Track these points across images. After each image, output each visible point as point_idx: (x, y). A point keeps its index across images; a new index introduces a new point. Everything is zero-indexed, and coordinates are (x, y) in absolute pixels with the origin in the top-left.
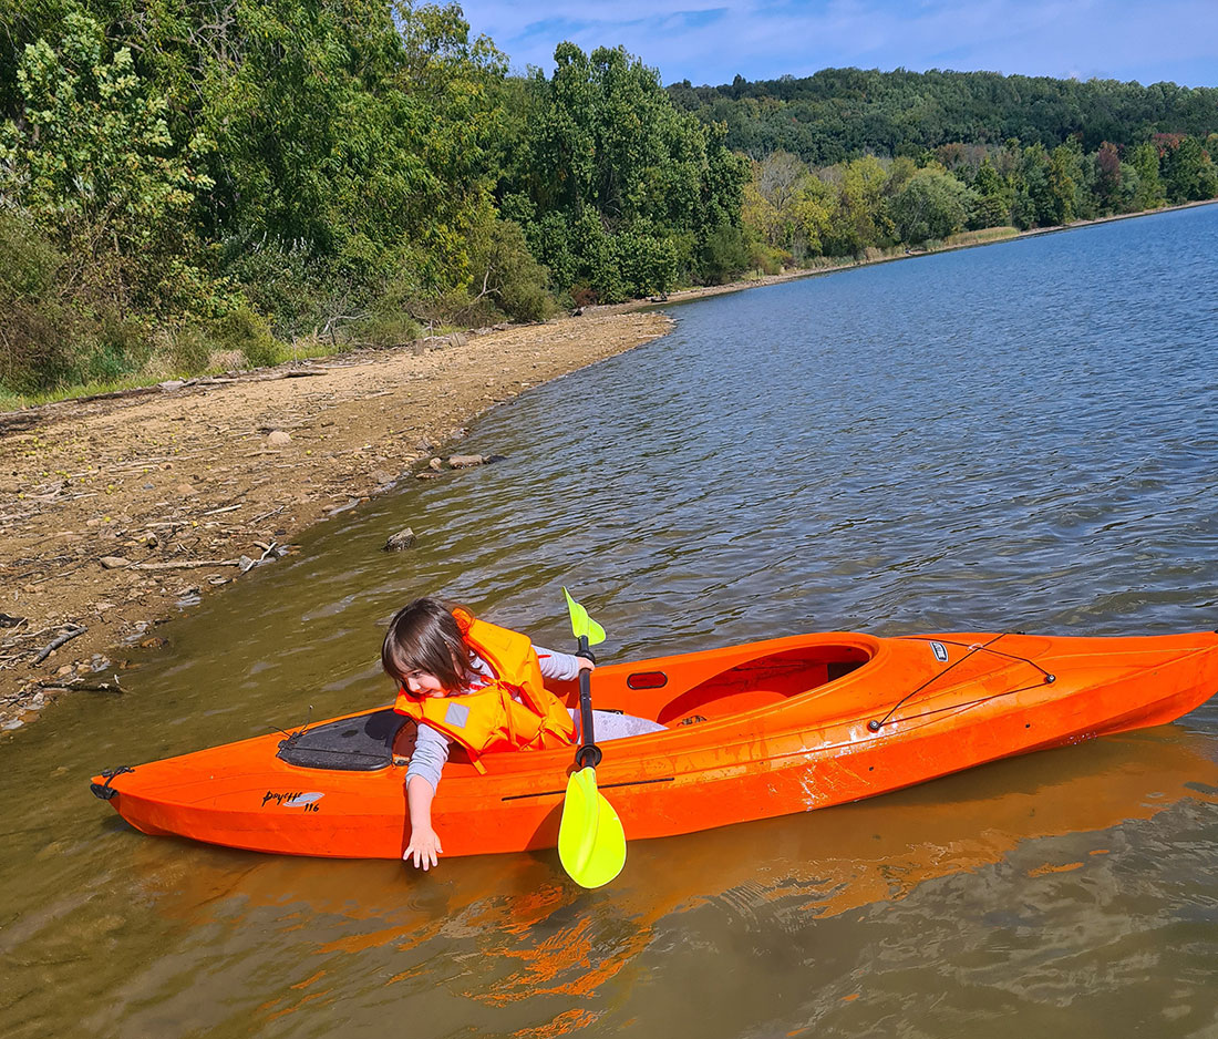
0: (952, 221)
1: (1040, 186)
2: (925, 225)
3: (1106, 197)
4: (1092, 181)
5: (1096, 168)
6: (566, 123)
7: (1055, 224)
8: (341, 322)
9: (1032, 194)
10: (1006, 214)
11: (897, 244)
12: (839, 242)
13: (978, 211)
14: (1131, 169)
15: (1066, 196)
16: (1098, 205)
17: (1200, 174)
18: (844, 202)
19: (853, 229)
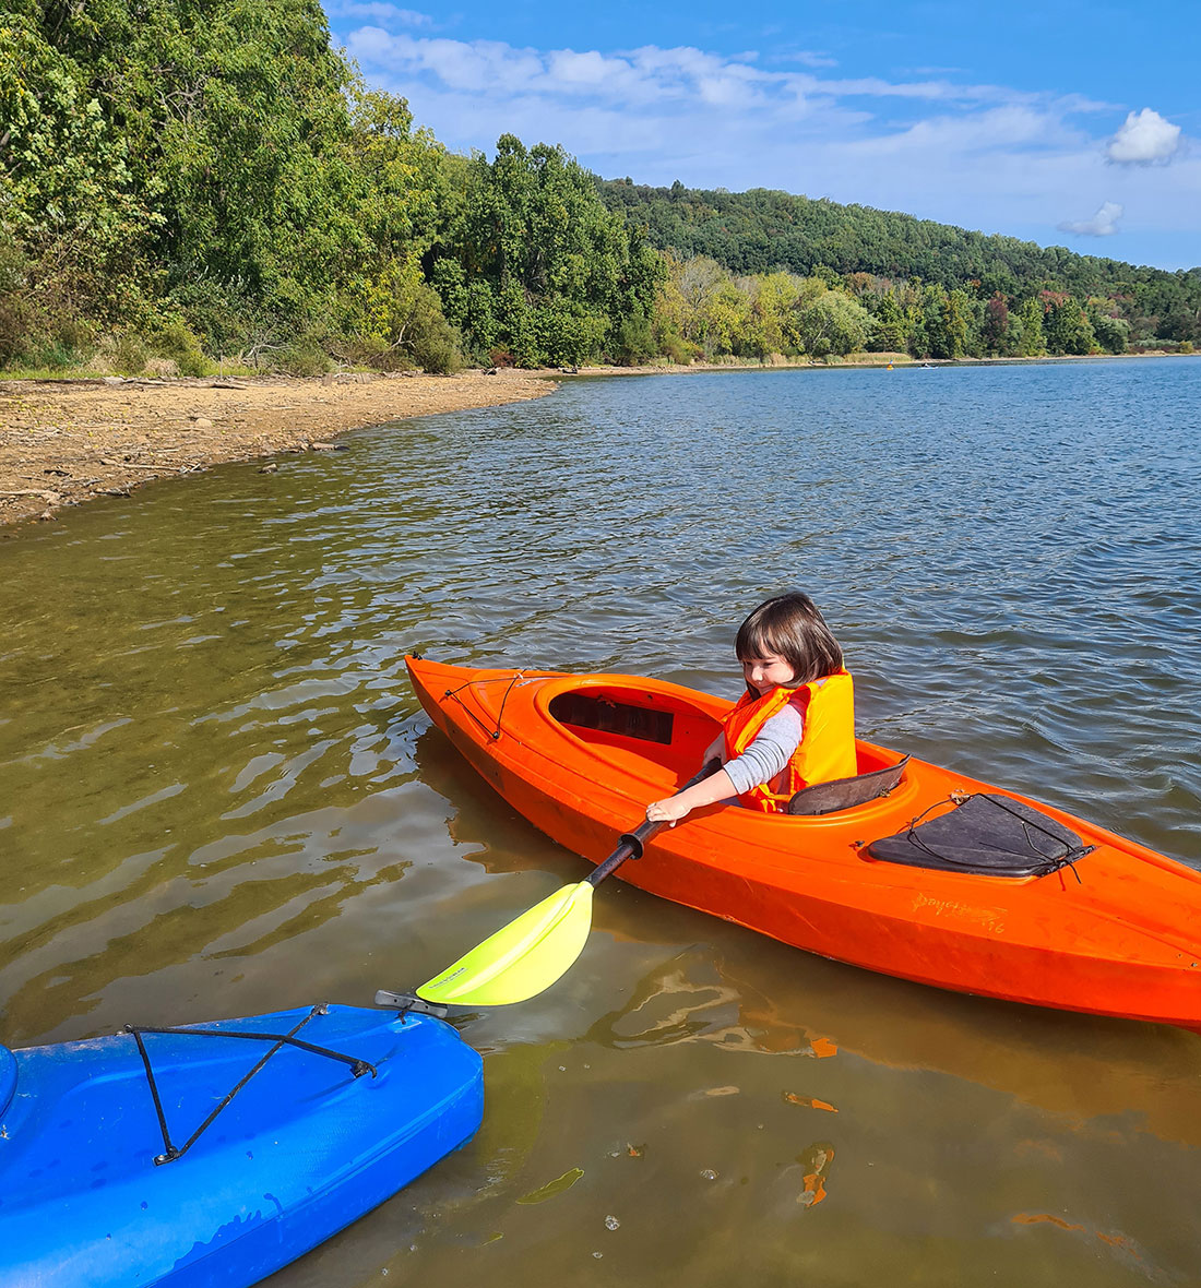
0: (852, 341)
1: (935, 322)
2: (827, 341)
3: (993, 339)
4: (982, 324)
5: (986, 313)
6: (501, 204)
7: (945, 357)
8: (263, 350)
9: (927, 327)
10: (902, 342)
11: (801, 354)
12: (748, 345)
13: (877, 337)
14: (1017, 320)
15: (958, 334)
16: (986, 346)
17: (1077, 331)
18: (756, 310)
19: (761, 335)
